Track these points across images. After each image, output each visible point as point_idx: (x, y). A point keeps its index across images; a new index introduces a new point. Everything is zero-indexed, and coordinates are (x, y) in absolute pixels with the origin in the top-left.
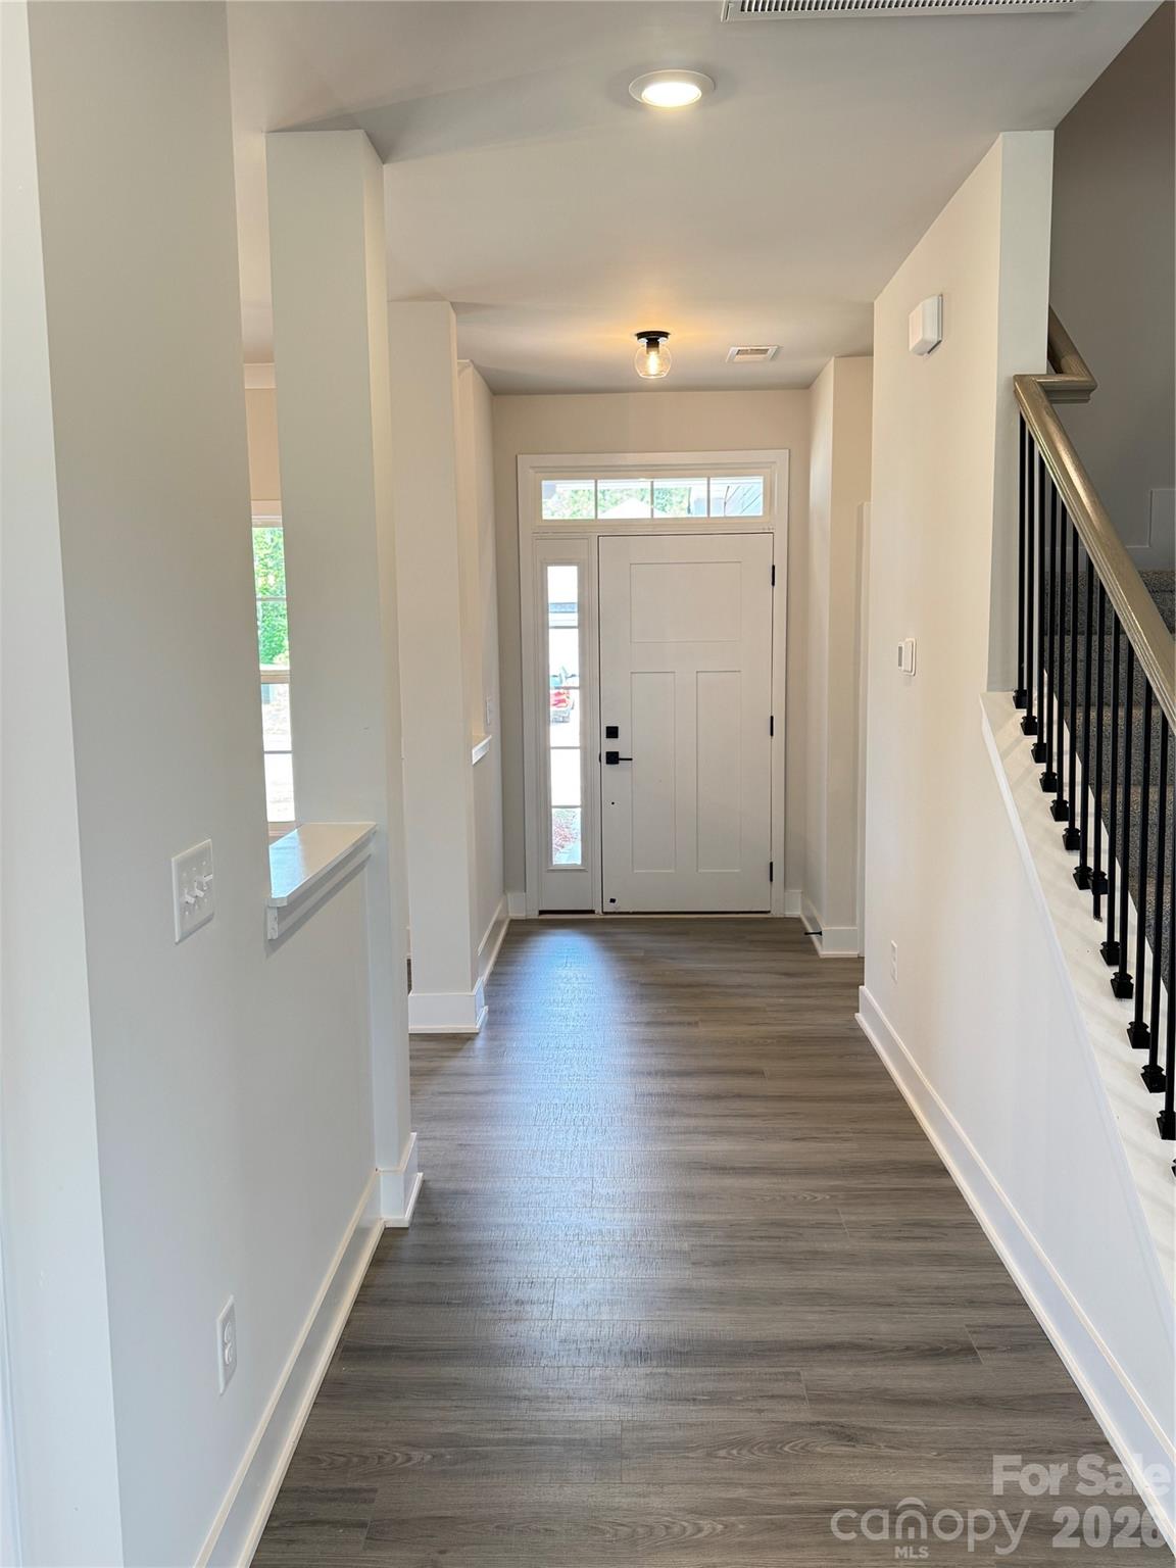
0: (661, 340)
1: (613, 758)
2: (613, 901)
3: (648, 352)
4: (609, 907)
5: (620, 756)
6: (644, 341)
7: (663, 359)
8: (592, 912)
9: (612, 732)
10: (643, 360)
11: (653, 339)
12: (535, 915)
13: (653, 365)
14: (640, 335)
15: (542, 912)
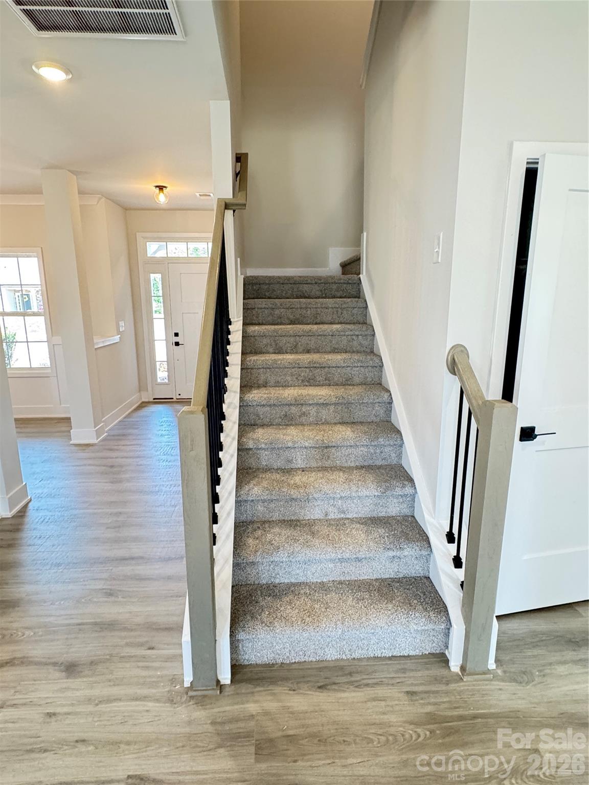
0: (164, 189)
1: (177, 344)
2: (180, 395)
3: (159, 193)
4: (179, 397)
5: (180, 343)
6: (158, 188)
7: (166, 196)
8: (173, 399)
9: (176, 335)
10: (158, 195)
11: (161, 188)
12: (152, 400)
13: (162, 198)
14: (157, 187)
15: (154, 399)
